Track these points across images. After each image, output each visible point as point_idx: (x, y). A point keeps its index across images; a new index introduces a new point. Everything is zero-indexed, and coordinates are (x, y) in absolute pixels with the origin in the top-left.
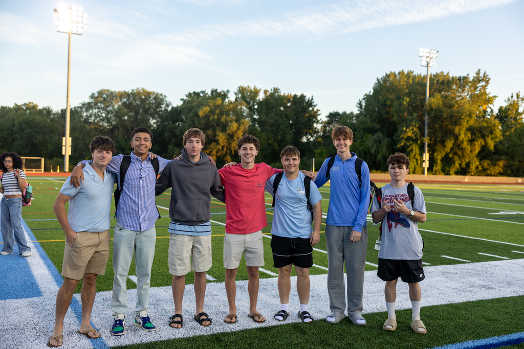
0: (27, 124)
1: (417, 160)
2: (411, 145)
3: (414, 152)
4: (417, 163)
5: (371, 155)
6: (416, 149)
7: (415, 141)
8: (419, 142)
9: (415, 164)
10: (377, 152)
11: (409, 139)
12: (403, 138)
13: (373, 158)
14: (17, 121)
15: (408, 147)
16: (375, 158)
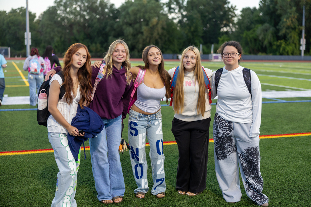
0: (12, 23)
1: (295, 44)
2: (291, 32)
3: (293, 38)
4: (296, 47)
5: (260, 41)
6: (294, 35)
7: (294, 29)
8: (297, 30)
9: (294, 47)
10: (264, 39)
11: (288, 28)
12: (284, 27)
13: (261, 44)
14: (6, 21)
15: (288, 34)
16: (263, 43)
